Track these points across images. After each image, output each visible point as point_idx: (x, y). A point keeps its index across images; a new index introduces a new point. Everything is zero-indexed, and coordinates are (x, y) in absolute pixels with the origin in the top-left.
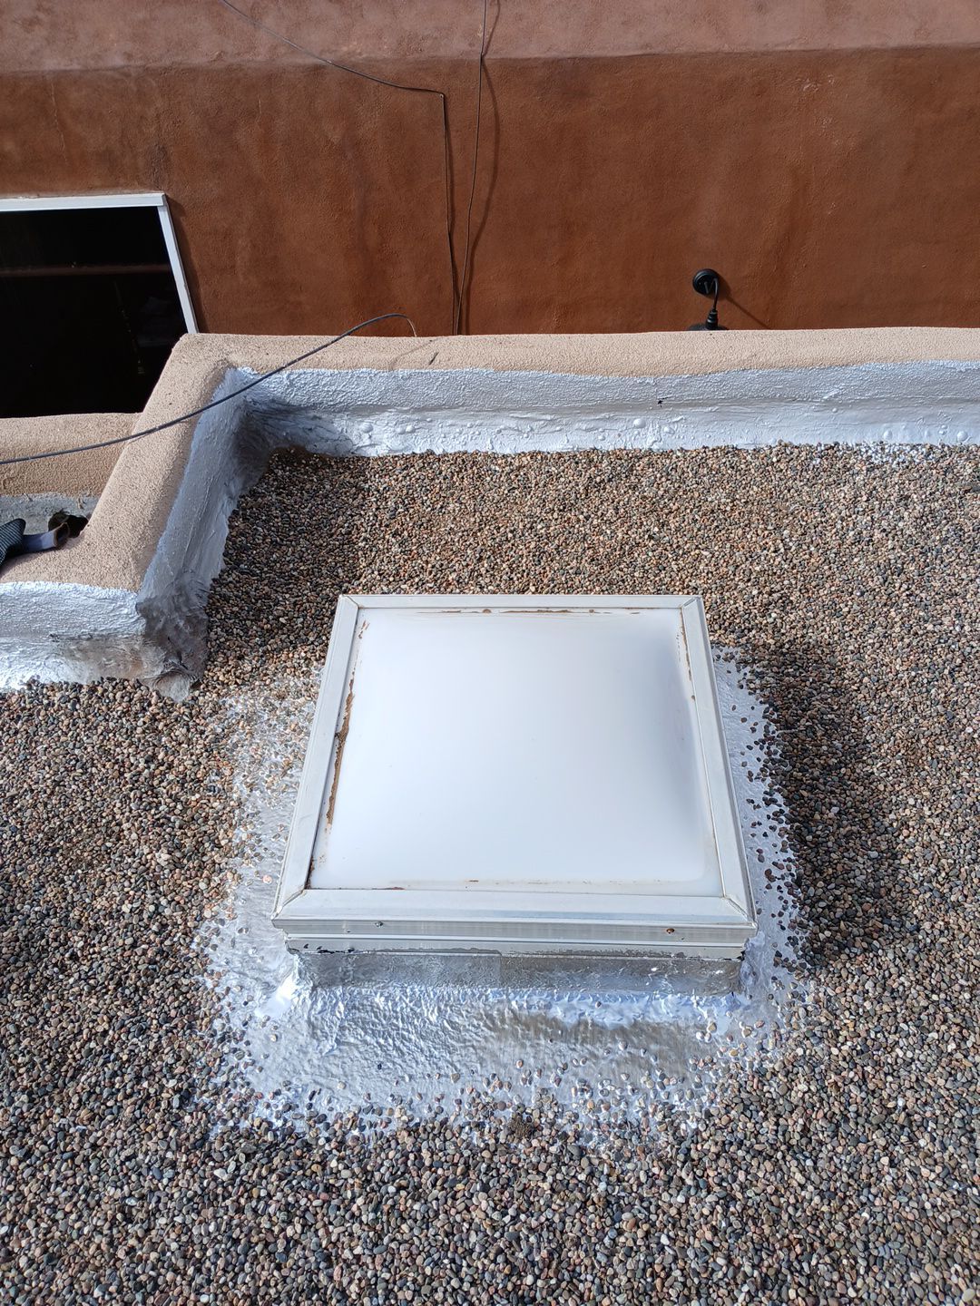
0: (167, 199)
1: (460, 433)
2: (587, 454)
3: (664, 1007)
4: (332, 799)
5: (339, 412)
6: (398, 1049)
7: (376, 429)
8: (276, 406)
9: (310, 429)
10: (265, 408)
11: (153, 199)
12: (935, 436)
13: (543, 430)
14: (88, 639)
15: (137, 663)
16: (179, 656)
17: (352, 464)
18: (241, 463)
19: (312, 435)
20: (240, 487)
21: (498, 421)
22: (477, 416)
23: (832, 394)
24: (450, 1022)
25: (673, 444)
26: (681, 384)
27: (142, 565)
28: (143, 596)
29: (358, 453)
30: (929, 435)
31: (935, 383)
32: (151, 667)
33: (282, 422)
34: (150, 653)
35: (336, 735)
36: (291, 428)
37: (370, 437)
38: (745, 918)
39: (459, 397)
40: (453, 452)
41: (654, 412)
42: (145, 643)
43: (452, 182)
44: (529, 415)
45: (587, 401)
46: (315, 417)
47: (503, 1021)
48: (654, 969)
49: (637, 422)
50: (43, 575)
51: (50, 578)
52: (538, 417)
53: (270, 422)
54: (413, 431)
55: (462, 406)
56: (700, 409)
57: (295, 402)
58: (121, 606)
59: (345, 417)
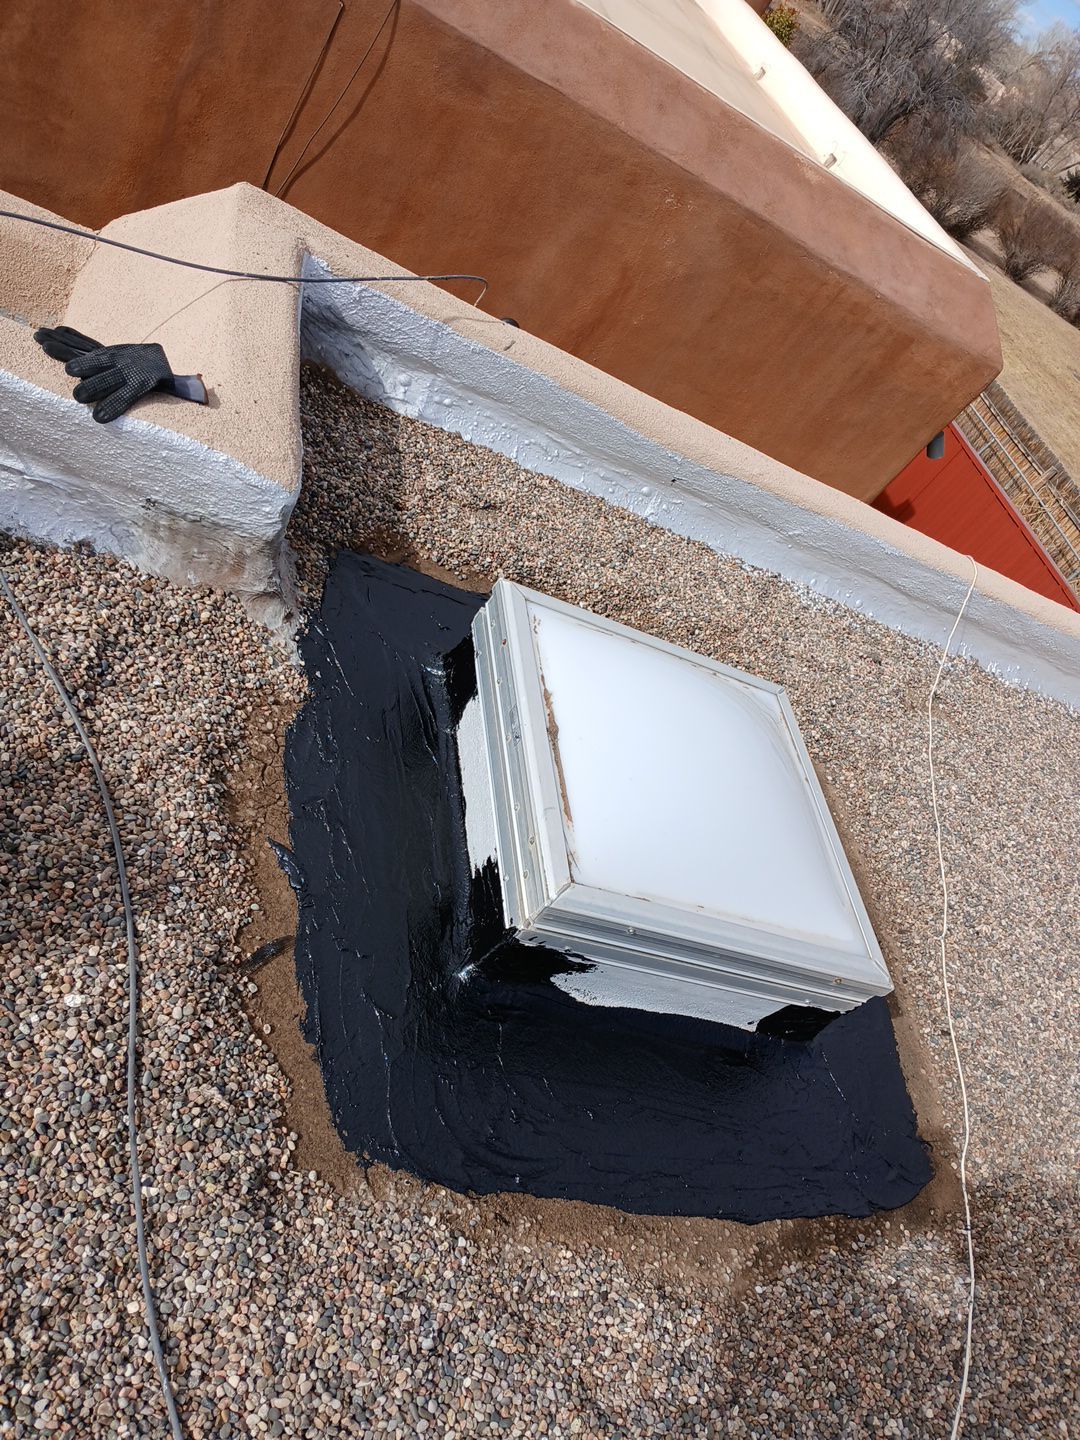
1: (494, 429)
2: (597, 501)
5: (387, 352)
7: (414, 387)
8: (327, 314)
9: (347, 355)
10: (315, 310)
12: (844, 597)
13: (568, 461)
14: (194, 521)
15: (238, 567)
16: (279, 575)
17: (383, 414)
19: (346, 363)
21: (532, 433)
22: (517, 420)
23: (797, 532)
25: (665, 522)
26: (698, 473)
28: (292, 499)
29: (386, 403)
30: (840, 594)
31: (867, 555)
32: (253, 579)
33: (322, 333)
34: (259, 563)
35: (547, 730)
37: (405, 392)
39: (512, 394)
40: (479, 444)
41: (663, 487)
42: (261, 551)
44: (563, 441)
45: (620, 452)
46: (359, 345)
49: (645, 490)
51: (198, 436)
52: (569, 446)
53: (311, 327)
54: (450, 406)
55: (510, 404)
56: (698, 501)
57: (349, 321)
58: (266, 501)
59: (389, 360)
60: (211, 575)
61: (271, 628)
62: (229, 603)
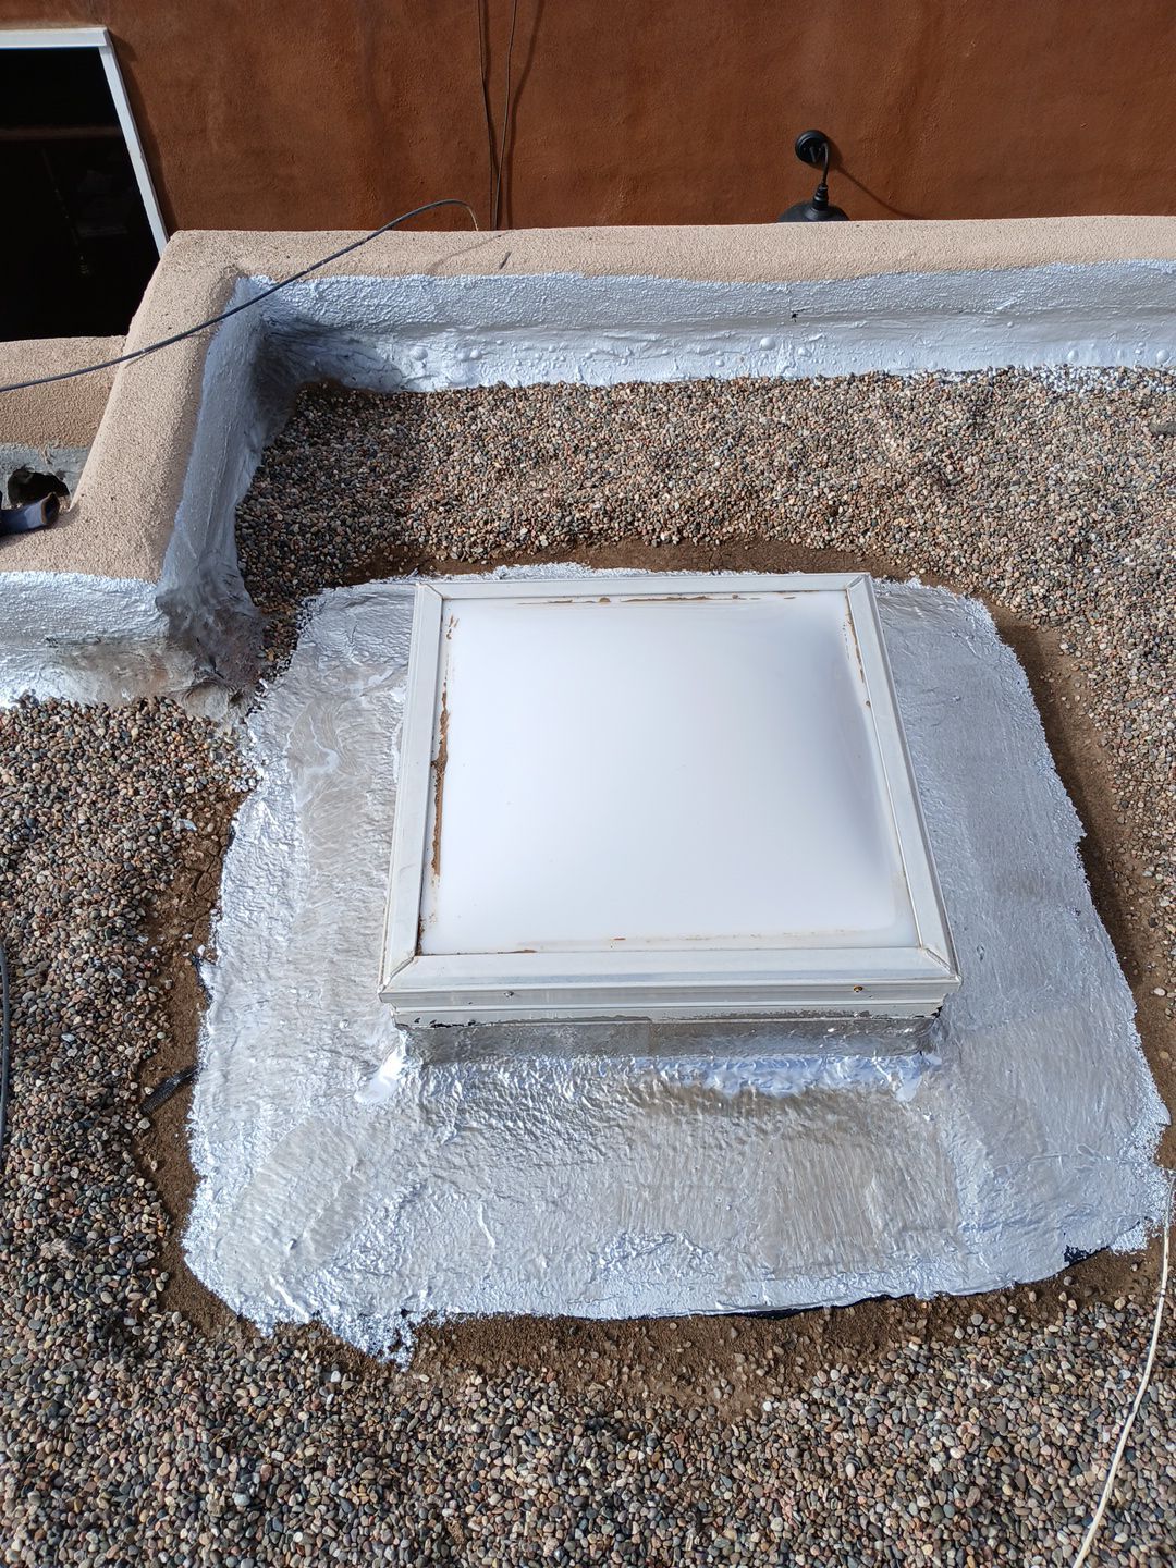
0: (111, 37)
1: (540, 359)
2: (702, 384)
3: (839, 1071)
4: (436, 844)
5: (382, 333)
6: (530, 1132)
7: (432, 355)
8: (301, 327)
9: (347, 357)
10: (287, 329)
11: (91, 36)
12: (1130, 357)
13: (646, 354)
14: (96, 643)
15: (160, 672)
16: (212, 662)
17: (403, 402)
18: (262, 403)
19: (349, 365)
20: (263, 436)
21: (587, 342)
22: (561, 336)
23: (1008, 303)
24: (590, 1099)
25: (810, 370)
26: (821, 292)
27: (159, 546)
28: (164, 586)
29: (409, 387)
30: (1123, 355)
31: (1134, 288)
32: (178, 676)
33: (310, 348)
34: (176, 660)
35: (432, 763)
36: (322, 355)
37: (424, 366)
38: (947, 971)
39: (537, 311)
40: (531, 384)
41: (786, 329)
42: (169, 648)
43: (486, 13)
44: (628, 334)
45: (703, 314)
46: (352, 341)
47: (652, 1095)
48: (831, 1030)
49: (764, 342)
50: (33, 563)
51: (43, 567)
52: (640, 336)
53: (295, 347)
54: (480, 357)
55: (543, 322)
56: (844, 325)
57: (325, 321)
58: (136, 601)
59: (391, 340)
60: (142, 687)
61: (215, 719)
62: (163, 709)
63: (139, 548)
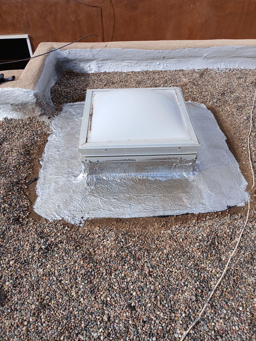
0: (29, 36)
1: (113, 67)
2: (146, 72)
4: (90, 127)
5: (81, 61)
6: (110, 187)
7: (91, 66)
8: (65, 59)
9: (74, 66)
10: (62, 60)
11: (25, 36)
12: (231, 66)
13: (134, 66)
14: (21, 105)
15: (34, 111)
16: (45, 110)
17: (86, 75)
18: (57, 73)
19: (75, 68)
20: (57, 78)
21: (122, 63)
22: (117, 62)
23: (206, 55)
24: (123, 182)
25: (167, 69)
26: (169, 52)
28: (35, 92)
29: (87, 72)
30: (230, 66)
31: (231, 52)
32: (38, 112)
33: (67, 64)
34: (37, 109)
35: (90, 115)
36: (69, 66)
37: (90, 68)
38: (198, 144)
39: (113, 56)
40: (111, 72)
41: (162, 60)
42: (36, 106)
43: (103, 31)
44: (131, 61)
45: (146, 57)
46: (75, 63)
47: (136, 181)
48: (174, 164)
49: (158, 63)
50: (9, 86)
51: (11, 87)
52: (133, 62)
53: (64, 64)
54: (101, 66)
55: (113, 59)
56: (174, 60)
57: (70, 59)
58: (30, 94)
59: (83, 63)
60: (30, 115)
61: (45, 121)
62: (34, 119)
63: (31, 84)
